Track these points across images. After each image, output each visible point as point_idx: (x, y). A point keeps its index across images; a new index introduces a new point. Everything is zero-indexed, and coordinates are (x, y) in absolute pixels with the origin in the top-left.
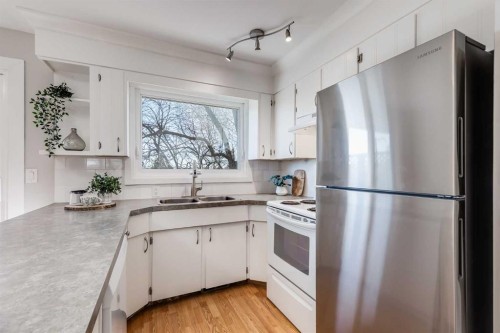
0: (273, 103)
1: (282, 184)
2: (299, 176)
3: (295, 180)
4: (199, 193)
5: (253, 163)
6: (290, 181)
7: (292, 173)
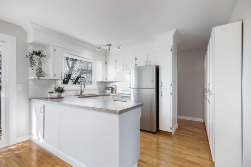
0: (106, 63)
1: (109, 90)
2: (114, 87)
3: (113, 88)
4: (83, 93)
5: (98, 82)
6: (110, 89)
7: (111, 86)
